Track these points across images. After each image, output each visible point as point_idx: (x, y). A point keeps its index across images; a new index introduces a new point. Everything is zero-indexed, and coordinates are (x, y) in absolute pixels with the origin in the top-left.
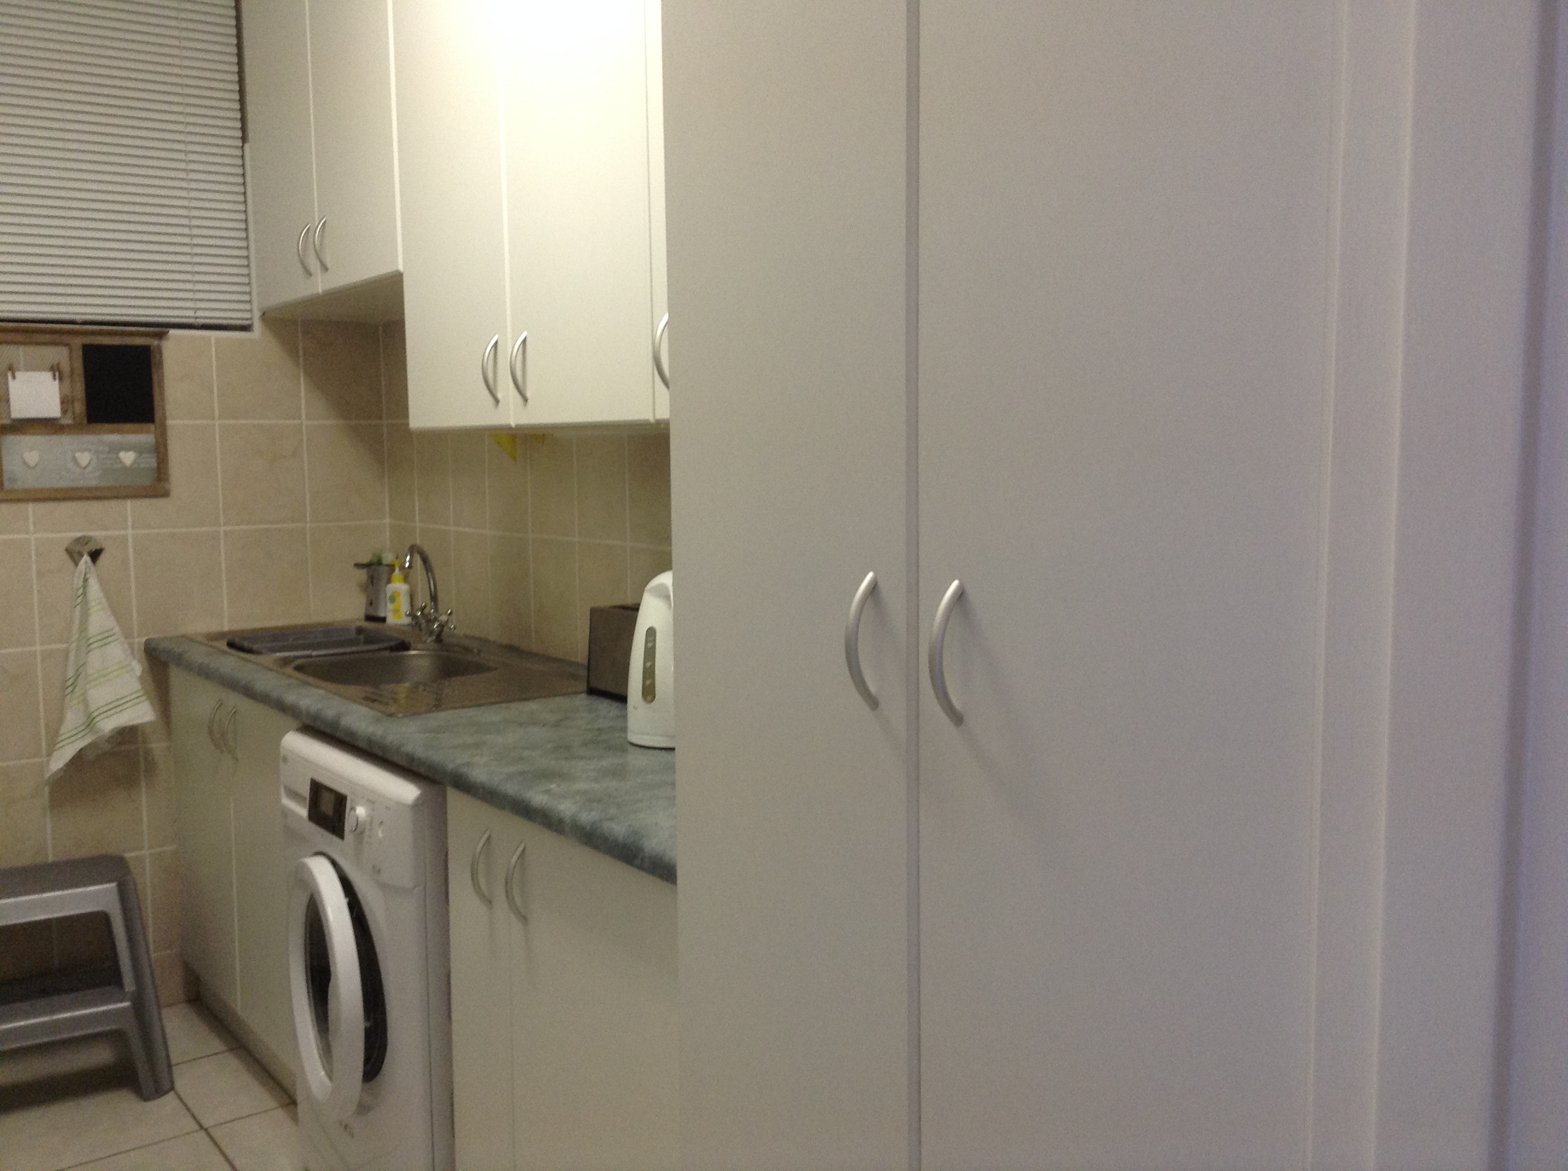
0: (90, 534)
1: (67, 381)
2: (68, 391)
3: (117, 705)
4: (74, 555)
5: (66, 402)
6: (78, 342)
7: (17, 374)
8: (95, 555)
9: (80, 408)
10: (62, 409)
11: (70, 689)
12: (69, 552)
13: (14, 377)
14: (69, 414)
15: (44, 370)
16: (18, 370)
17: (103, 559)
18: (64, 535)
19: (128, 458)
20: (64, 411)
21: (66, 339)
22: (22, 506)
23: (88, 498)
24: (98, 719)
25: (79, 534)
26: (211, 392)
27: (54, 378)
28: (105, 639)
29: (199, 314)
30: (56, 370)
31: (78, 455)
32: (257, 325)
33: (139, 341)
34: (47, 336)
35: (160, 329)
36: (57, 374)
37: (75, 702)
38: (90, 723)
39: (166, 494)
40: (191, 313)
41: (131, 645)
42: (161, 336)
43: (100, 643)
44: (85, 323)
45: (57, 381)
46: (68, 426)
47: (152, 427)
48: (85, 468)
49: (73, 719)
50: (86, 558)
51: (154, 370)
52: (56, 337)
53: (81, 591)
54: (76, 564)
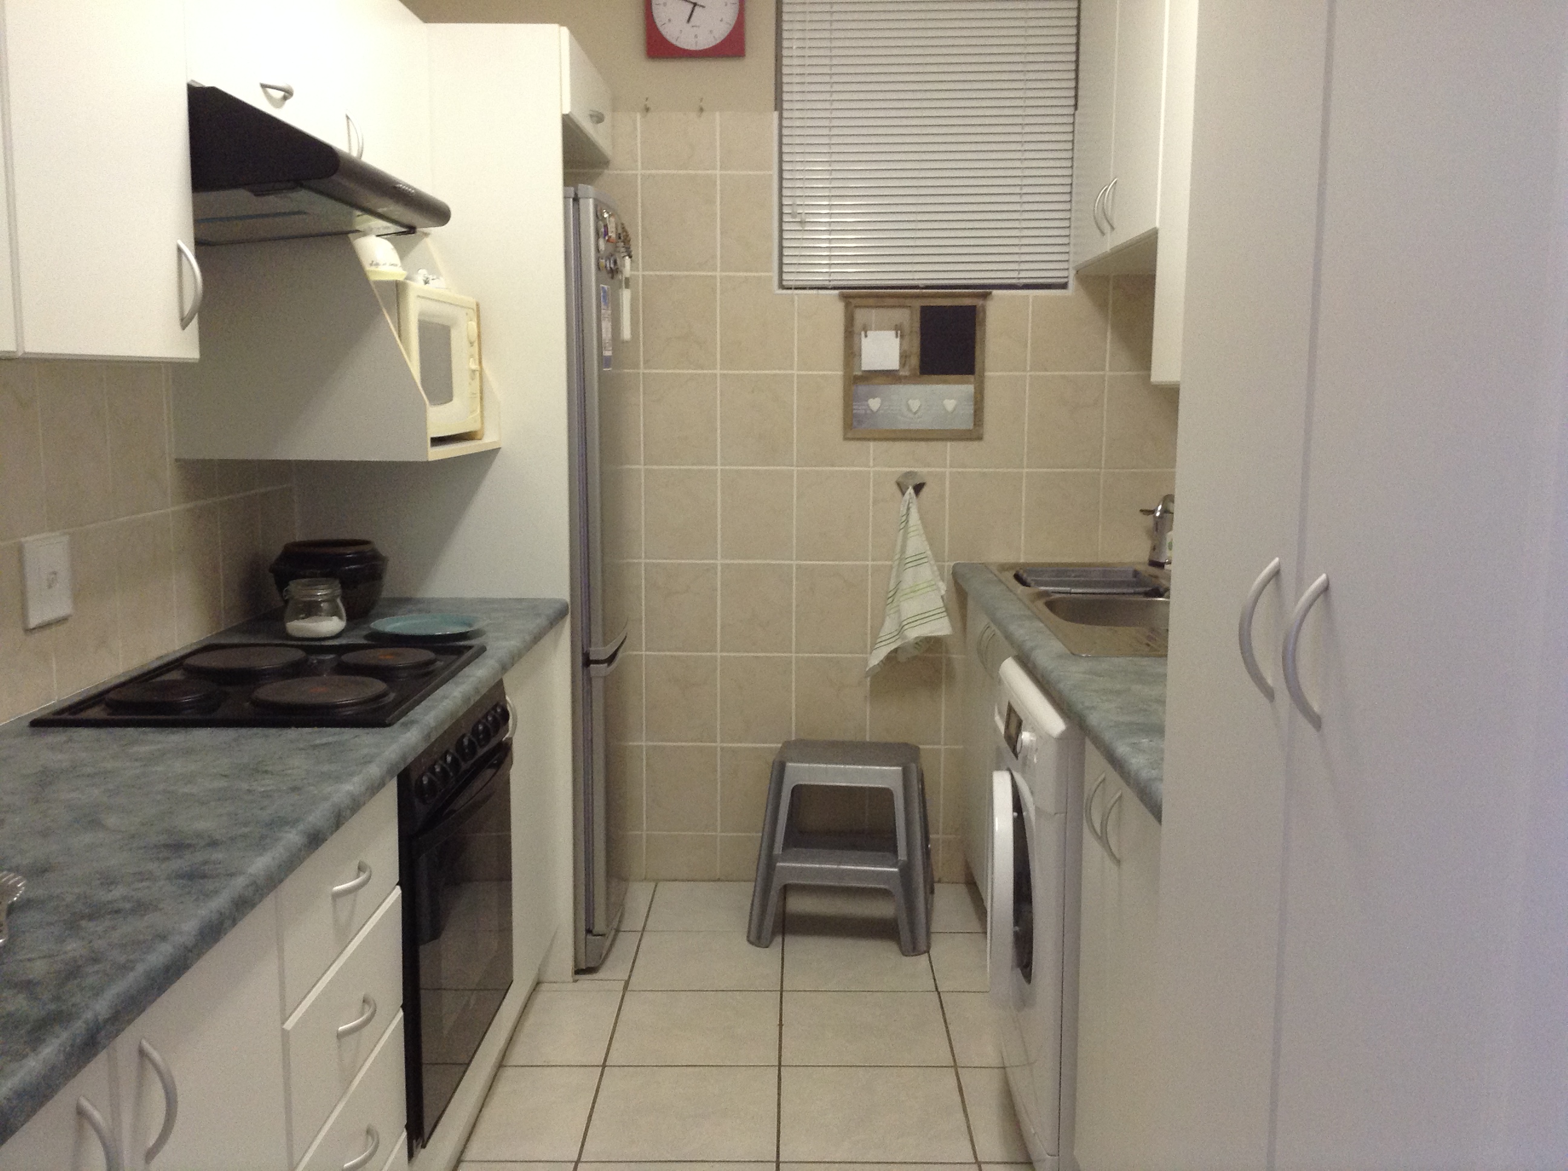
0: (916, 470)
1: (907, 338)
2: (906, 347)
3: (923, 617)
4: (902, 488)
5: (904, 357)
6: (918, 304)
7: (869, 333)
8: (918, 488)
9: (915, 361)
10: (900, 363)
11: (891, 600)
12: (899, 484)
13: (866, 336)
14: (907, 367)
15: (891, 329)
16: (871, 330)
17: (925, 491)
18: (897, 469)
19: (950, 404)
20: (903, 364)
21: (908, 302)
22: (866, 443)
23: (916, 439)
24: (906, 627)
25: (908, 470)
26: (1026, 346)
27: (897, 337)
28: (919, 560)
29: (1023, 274)
30: (898, 329)
31: (910, 402)
32: (1072, 283)
33: (967, 302)
34: (896, 300)
35: (985, 290)
36: (899, 332)
37: (892, 611)
38: (901, 629)
39: (980, 438)
40: (1015, 274)
41: (941, 569)
42: (985, 296)
43: (915, 563)
44: (927, 287)
45: (898, 339)
46: (906, 377)
47: (971, 378)
48: (915, 413)
49: (889, 626)
50: (911, 490)
51: (977, 328)
52: (902, 301)
53: (904, 518)
54: (903, 494)
